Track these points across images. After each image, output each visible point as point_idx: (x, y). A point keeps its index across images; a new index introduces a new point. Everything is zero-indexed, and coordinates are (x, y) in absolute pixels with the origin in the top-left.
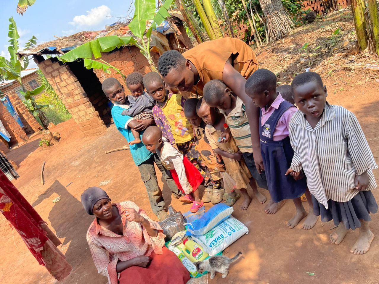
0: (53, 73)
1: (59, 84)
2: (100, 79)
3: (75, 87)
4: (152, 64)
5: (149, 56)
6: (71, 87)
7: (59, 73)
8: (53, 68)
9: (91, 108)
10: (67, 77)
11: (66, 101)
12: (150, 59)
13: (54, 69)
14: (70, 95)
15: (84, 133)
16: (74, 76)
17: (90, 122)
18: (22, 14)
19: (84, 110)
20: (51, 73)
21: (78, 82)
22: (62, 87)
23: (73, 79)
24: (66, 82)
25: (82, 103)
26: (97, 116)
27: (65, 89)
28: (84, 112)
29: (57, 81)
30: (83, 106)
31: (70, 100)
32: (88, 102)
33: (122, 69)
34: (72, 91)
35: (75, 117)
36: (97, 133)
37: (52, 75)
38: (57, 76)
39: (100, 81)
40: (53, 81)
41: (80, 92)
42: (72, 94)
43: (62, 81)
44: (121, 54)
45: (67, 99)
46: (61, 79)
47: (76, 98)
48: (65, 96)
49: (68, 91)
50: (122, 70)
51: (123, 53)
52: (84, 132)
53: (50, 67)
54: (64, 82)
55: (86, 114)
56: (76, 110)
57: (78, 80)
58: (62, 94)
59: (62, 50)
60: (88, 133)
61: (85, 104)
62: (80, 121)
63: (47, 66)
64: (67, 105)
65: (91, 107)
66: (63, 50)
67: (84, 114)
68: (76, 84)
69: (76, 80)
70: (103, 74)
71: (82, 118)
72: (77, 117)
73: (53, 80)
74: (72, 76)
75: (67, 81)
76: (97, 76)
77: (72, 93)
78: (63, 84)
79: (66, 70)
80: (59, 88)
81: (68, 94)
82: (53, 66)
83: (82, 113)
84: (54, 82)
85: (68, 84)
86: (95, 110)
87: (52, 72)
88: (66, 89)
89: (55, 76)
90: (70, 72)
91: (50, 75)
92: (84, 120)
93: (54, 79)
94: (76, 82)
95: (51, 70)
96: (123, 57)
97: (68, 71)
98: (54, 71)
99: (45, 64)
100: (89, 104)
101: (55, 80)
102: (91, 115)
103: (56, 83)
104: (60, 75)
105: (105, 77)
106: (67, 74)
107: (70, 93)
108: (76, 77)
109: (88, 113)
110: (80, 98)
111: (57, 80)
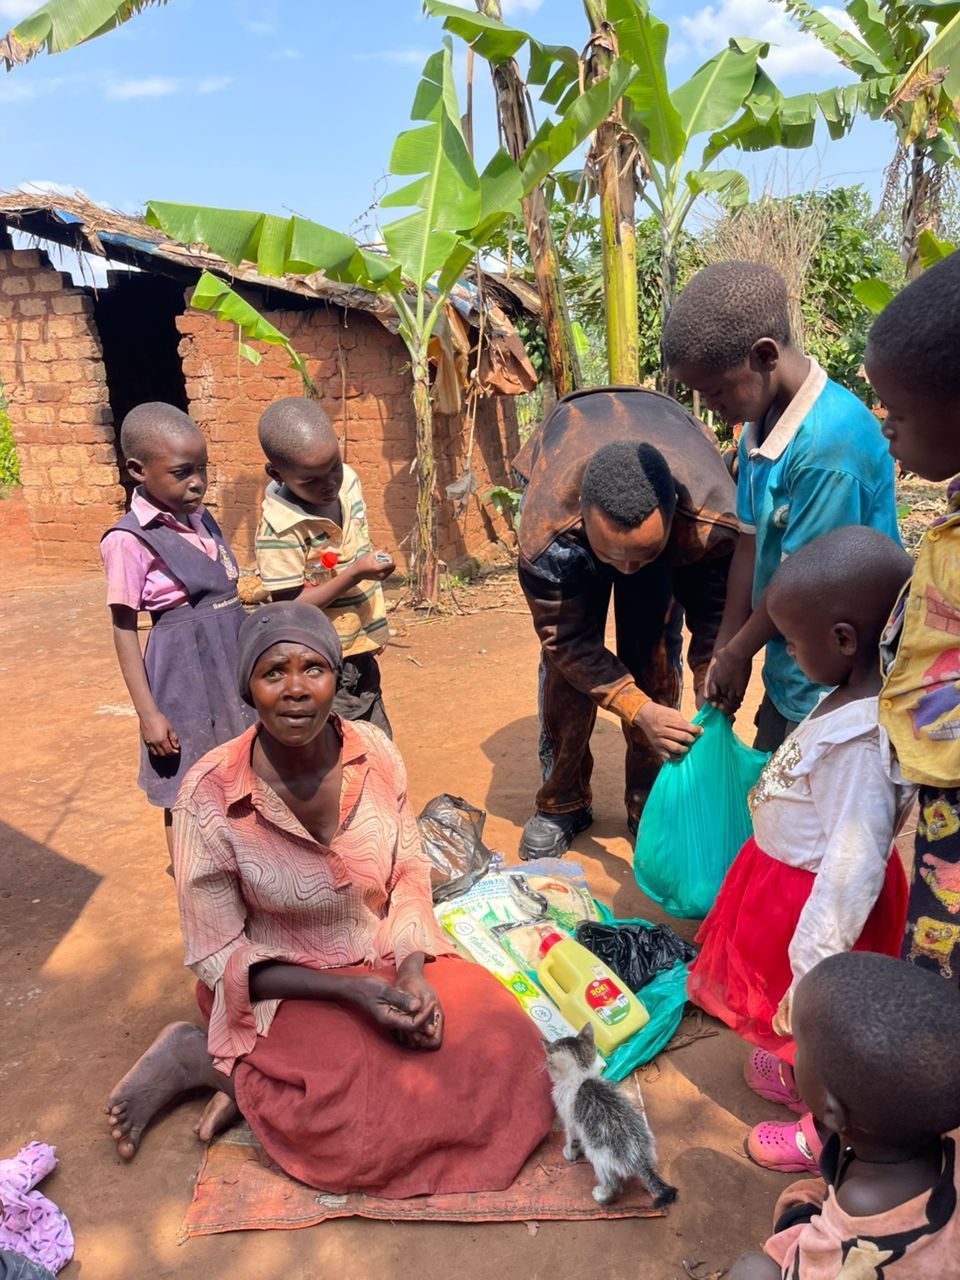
0: (22, 303)
1: (27, 348)
2: (188, 380)
3: (84, 376)
4: (423, 381)
5: (424, 351)
6: (72, 372)
7: (50, 308)
8: (32, 285)
9: (109, 469)
10: (70, 335)
11: (24, 414)
12: (423, 362)
13: (36, 289)
14: (49, 396)
15: (37, 548)
16: (96, 340)
17: (83, 515)
18: (9, 67)
19: (80, 466)
20: (16, 298)
21: (102, 365)
22: (35, 359)
23: (89, 346)
24: (58, 349)
25: (81, 439)
26: (118, 503)
27: (43, 371)
28: (74, 472)
29: (25, 335)
30: (82, 450)
31: (39, 415)
32: (106, 442)
33: (284, 374)
34: (65, 387)
35: (30, 478)
36: (88, 564)
37: (15, 308)
38: (32, 318)
39: (186, 386)
40: (9, 327)
41: (96, 399)
42: (60, 396)
43: (45, 341)
44: (305, 326)
45: (33, 409)
46: (43, 331)
47: (69, 414)
48: (29, 394)
49: (52, 380)
50: (282, 378)
51: (310, 325)
52: (41, 543)
53: (24, 280)
54: (50, 347)
55: (80, 483)
56: (51, 454)
57: (104, 359)
58: (23, 383)
59: (99, 236)
60: (55, 551)
61: (91, 447)
62: (46, 498)
63: (14, 271)
64: (22, 429)
65: (109, 464)
66: (107, 236)
67: (70, 481)
68: (92, 366)
69: (96, 356)
70: (206, 369)
71: (57, 491)
72: (40, 482)
73: (14, 326)
74: (91, 337)
75: (62, 345)
76: (185, 368)
77: (63, 392)
78: (46, 351)
79: (79, 309)
80: (23, 359)
81: (44, 390)
82: (35, 278)
83: (60, 474)
84: (10, 333)
85: (61, 358)
86: (117, 481)
87: (24, 296)
88: (46, 374)
89: (29, 314)
90: (88, 321)
91: (12, 303)
92: (63, 500)
93: (20, 321)
94: (95, 360)
95: (21, 290)
96: (304, 339)
97: (84, 316)
98: (32, 295)
99: (10, 263)
100: (109, 452)
101: (20, 329)
102: (97, 491)
103: (20, 340)
104: (46, 319)
105: (210, 379)
106: (75, 323)
107: (54, 390)
108: (101, 346)
109: (88, 481)
110: (84, 419)
111: (30, 330)
